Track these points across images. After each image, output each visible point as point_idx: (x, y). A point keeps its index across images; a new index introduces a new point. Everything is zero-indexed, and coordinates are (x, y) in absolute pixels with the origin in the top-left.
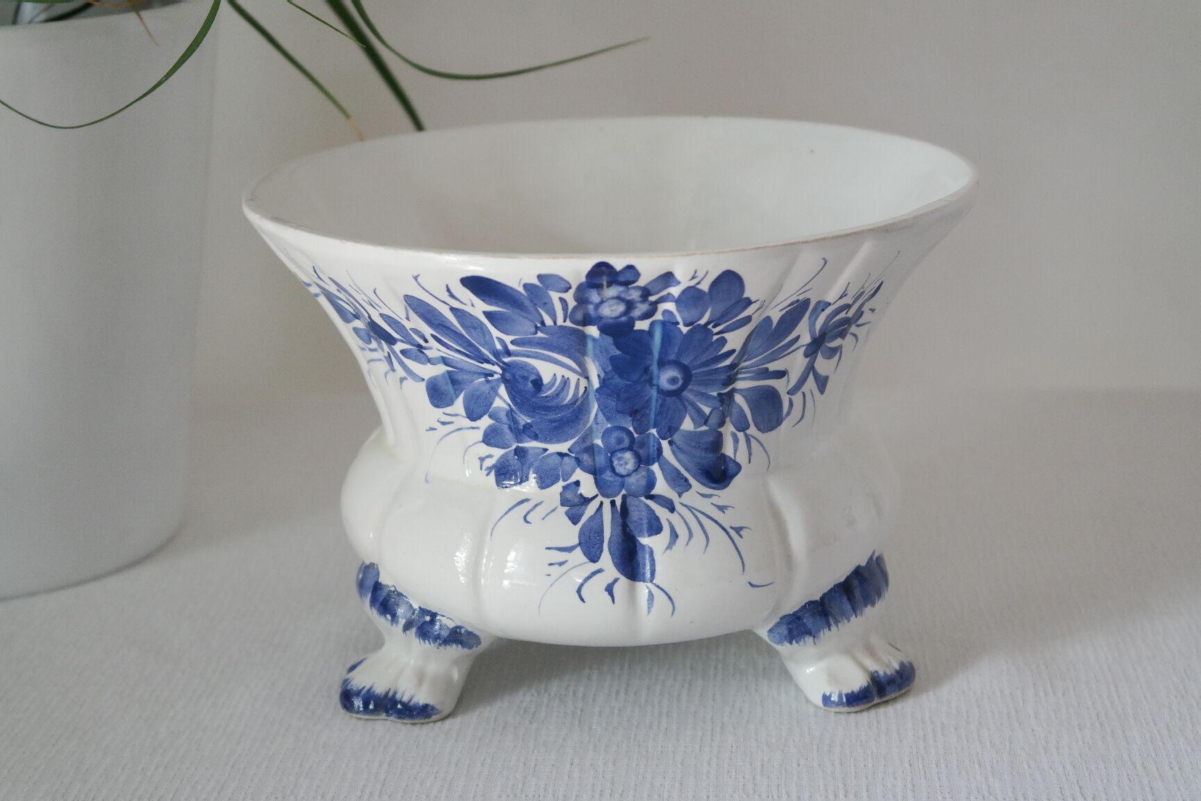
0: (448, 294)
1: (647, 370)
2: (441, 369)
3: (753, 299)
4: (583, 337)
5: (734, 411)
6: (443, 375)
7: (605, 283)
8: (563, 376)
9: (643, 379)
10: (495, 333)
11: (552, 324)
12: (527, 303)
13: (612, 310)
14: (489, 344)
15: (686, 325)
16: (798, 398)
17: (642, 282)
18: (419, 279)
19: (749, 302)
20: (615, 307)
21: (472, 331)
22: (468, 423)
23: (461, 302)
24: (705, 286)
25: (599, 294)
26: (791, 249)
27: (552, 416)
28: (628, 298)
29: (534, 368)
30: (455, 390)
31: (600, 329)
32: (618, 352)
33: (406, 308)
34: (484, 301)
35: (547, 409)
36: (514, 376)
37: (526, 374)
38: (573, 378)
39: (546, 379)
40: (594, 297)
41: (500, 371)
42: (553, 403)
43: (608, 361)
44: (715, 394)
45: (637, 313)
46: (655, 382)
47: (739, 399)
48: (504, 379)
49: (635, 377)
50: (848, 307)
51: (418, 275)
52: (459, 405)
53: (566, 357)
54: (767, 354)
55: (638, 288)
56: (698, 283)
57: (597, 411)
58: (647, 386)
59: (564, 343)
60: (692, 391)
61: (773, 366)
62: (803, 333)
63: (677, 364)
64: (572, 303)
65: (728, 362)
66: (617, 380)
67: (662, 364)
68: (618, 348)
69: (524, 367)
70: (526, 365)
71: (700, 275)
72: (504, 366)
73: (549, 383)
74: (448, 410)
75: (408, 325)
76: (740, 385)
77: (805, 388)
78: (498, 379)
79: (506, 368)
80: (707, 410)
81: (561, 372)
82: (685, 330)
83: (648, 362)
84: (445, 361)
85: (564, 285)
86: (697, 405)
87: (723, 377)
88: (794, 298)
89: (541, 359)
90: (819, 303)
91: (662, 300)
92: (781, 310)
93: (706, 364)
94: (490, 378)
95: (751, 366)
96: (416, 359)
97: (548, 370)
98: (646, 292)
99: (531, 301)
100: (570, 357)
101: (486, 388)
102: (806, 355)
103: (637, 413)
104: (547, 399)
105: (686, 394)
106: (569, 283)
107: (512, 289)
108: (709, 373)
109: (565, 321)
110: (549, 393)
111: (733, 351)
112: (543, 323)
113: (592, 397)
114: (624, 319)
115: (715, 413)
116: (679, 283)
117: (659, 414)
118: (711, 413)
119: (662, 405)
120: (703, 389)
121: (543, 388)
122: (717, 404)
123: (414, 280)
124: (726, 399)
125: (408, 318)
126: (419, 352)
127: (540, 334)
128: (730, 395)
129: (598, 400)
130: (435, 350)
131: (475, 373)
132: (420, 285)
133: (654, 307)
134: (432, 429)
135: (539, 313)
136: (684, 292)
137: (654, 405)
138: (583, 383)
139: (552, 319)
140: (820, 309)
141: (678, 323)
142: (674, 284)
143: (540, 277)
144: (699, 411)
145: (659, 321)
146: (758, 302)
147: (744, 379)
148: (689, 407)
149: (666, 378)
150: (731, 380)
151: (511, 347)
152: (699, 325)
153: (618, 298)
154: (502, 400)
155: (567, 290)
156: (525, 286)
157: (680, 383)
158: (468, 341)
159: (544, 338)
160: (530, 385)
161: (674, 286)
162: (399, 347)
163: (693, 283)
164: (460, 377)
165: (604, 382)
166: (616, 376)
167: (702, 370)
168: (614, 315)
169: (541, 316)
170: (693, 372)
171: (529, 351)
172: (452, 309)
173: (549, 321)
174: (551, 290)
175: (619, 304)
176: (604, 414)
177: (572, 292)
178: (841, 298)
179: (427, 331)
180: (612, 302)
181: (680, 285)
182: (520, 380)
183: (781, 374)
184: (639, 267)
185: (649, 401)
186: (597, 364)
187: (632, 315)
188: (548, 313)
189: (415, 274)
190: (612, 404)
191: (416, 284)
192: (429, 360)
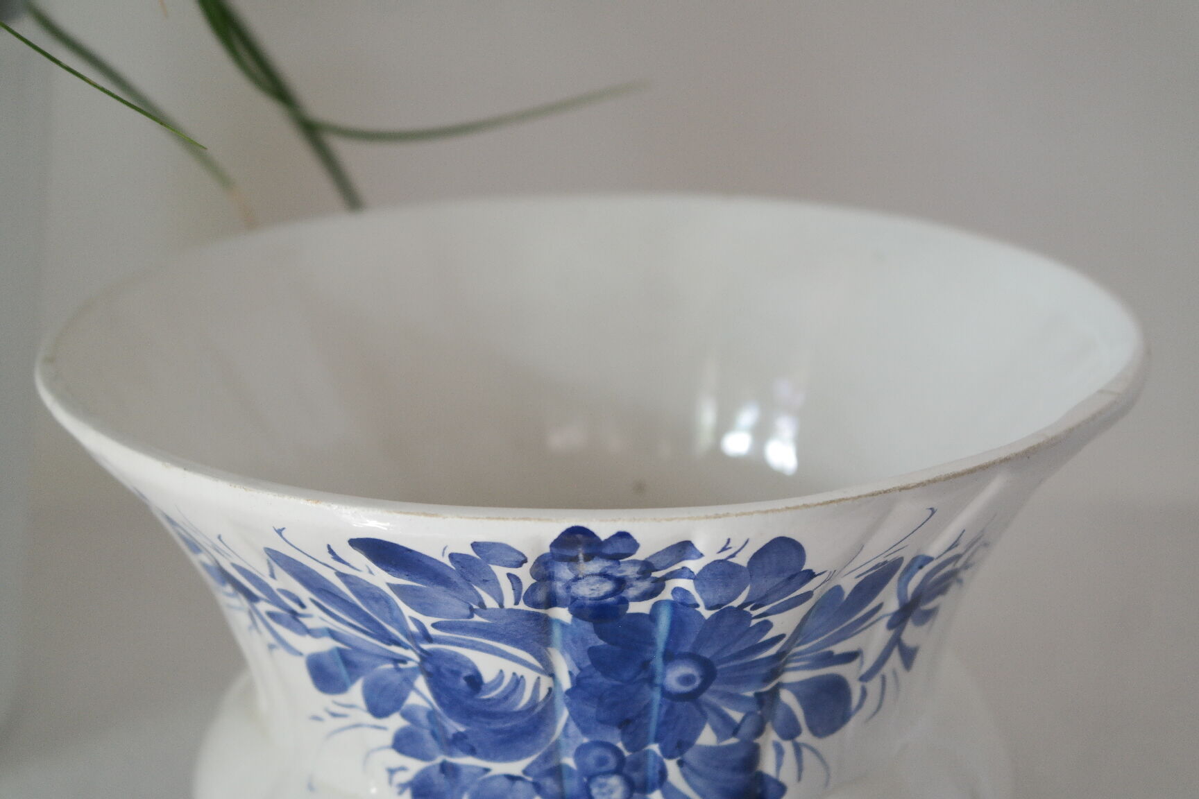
0: (330, 556)
1: (646, 665)
2: (326, 644)
3: (817, 571)
4: (547, 622)
5: (780, 714)
6: (331, 653)
7: (581, 556)
8: (514, 674)
9: (639, 677)
10: (408, 611)
11: (495, 605)
12: (455, 578)
13: (592, 590)
14: (399, 621)
15: (709, 608)
16: (874, 686)
17: (640, 555)
18: (284, 533)
19: (811, 575)
20: (598, 585)
21: (372, 603)
22: (368, 718)
23: (353, 567)
24: (742, 560)
25: (571, 569)
26: (884, 500)
27: (498, 725)
28: (619, 575)
29: (469, 661)
30: (350, 674)
31: (571, 611)
32: (601, 643)
33: (269, 563)
34: (387, 571)
35: (492, 716)
36: (438, 669)
37: (455, 668)
38: (530, 677)
39: (488, 676)
40: (564, 572)
41: (417, 659)
42: (501, 708)
43: (586, 653)
44: (750, 694)
45: (631, 592)
46: (658, 680)
47: (787, 697)
48: (421, 669)
49: (627, 675)
50: (958, 557)
51: (284, 529)
52: (356, 693)
53: (518, 648)
54: (832, 633)
55: (635, 562)
56: (733, 556)
57: (568, 720)
58: (646, 687)
59: (517, 631)
60: (714, 692)
61: (839, 649)
62: (889, 601)
63: (693, 657)
64: (527, 581)
65: (772, 651)
66: (599, 679)
67: (670, 657)
68: (601, 637)
69: (454, 658)
70: (456, 656)
71: (735, 545)
72: (423, 655)
73: (493, 682)
74: (341, 698)
75: (274, 585)
76: (790, 677)
77: (886, 669)
78: (413, 669)
79: (426, 657)
80: (737, 716)
81: (510, 668)
82: (707, 614)
83: (648, 656)
84: (333, 634)
85: (514, 558)
86: (723, 711)
87: (764, 671)
88: (881, 560)
89: (480, 650)
90: (914, 559)
91: (674, 575)
92: (858, 577)
93: (739, 655)
94: (401, 666)
95: (807, 651)
96: (288, 626)
97: (489, 666)
98: (647, 567)
99: (463, 576)
100: (525, 648)
101: (396, 678)
102: (890, 626)
103: (630, 724)
104: (490, 703)
105: (707, 697)
106: (523, 555)
107: (431, 559)
108: (744, 667)
109: (517, 603)
110: (493, 694)
111: (781, 637)
112: (482, 605)
113: (560, 701)
114: (610, 600)
115: (749, 720)
116: (701, 555)
117: (662, 724)
118: (743, 720)
119: (668, 713)
120: (731, 689)
121: (483, 688)
122: (752, 707)
123: (277, 535)
124: (768, 700)
125: (273, 576)
126: (293, 619)
127: (477, 618)
128: (774, 693)
129: (569, 705)
130: (316, 618)
131: (379, 656)
132: (286, 541)
133: (659, 585)
134: (317, 718)
135: (476, 593)
136: (707, 568)
137: (656, 713)
138: (546, 682)
139: (495, 599)
140: (916, 566)
141: (697, 606)
142: (693, 556)
143: (475, 545)
144: (726, 719)
145: (666, 601)
146: (825, 574)
147: (795, 669)
148: (711, 715)
149: (675, 676)
150: (775, 673)
151: (433, 632)
152: (731, 607)
153: (604, 575)
154: (421, 696)
155: (522, 562)
156: (452, 556)
157: (697, 683)
158: (366, 615)
159: (484, 624)
160: (463, 683)
161: (693, 559)
162: (264, 607)
163: (723, 556)
164: (356, 658)
165: (578, 682)
166: (599, 674)
167: (732, 664)
168: (595, 595)
169: (479, 596)
170: (719, 668)
171: (459, 639)
172: (340, 575)
173: (491, 603)
174: (492, 564)
175: (604, 582)
176: (578, 725)
177: (527, 567)
178: (950, 549)
179: (305, 594)
180: (592, 580)
181: (703, 559)
182: (448, 675)
183: (850, 657)
184: (637, 535)
185: (648, 707)
186: (568, 656)
187: (623, 595)
188: (490, 593)
189: (279, 527)
190: (591, 710)
191: (282, 539)
192: (309, 632)
